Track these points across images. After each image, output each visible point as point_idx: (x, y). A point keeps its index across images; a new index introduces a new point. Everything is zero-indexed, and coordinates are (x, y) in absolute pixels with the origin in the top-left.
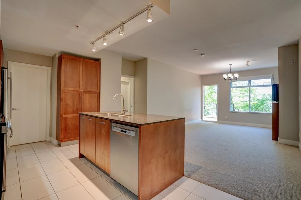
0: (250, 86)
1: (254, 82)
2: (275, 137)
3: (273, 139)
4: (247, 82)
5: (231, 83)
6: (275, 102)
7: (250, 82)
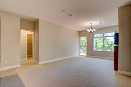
0: (103, 36)
1: (106, 35)
2: (116, 68)
3: (114, 70)
4: (102, 34)
5: (94, 35)
6: (116, 45)
7: (103, 34)
